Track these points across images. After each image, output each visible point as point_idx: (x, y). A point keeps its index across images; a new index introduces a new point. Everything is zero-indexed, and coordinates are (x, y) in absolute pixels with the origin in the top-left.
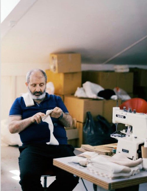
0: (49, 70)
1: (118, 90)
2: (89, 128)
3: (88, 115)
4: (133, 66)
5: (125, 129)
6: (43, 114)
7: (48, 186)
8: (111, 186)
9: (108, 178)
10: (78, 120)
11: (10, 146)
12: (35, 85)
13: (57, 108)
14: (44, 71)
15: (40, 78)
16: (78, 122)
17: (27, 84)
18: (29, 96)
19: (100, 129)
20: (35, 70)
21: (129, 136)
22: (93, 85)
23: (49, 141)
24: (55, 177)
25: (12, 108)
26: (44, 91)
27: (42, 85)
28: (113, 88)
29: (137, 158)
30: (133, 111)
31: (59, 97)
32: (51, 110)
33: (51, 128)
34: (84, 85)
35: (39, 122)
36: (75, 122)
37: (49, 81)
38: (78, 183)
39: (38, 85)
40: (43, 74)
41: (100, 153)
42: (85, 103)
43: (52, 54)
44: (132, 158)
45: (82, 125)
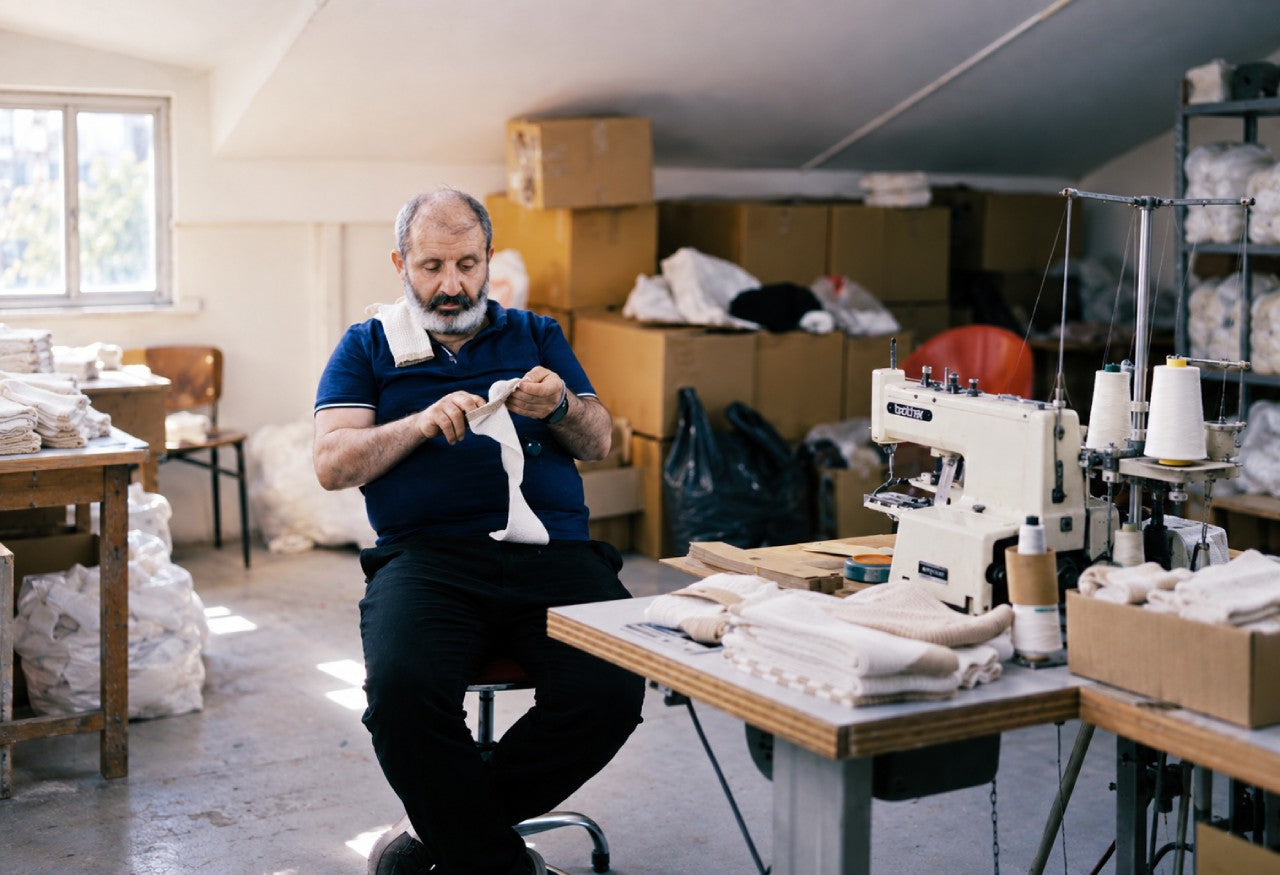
0: (503, 194)
1: (838, 286)
2: (691, 464)
3: (684, 405)
4: (949, 180)
5: (929, 470)
6: (475, 397)
7: (497, 736)
8: (853, 737)
9: (836, 701)
10: (637, 427)
11: (318, 547)
12: (436, 265)
13: (538, 371)
14: (480, 199)
15: (460, 232)
16: (635, 433)
17: (399, 259)
18: (407, 311)
19: (741, 467)
20: (438, 198)
21: (949, 502)
22: (711, 266)
23: (502, 524)
24: (532, 692)
25: (327, 372)
26: (481, 294)
27: (470, 262)
28: (812, 279)
29: (989, 603)
30: (966, 385)
31: (547, 319)
32: (514, 382)
33: (514, 462)
34: (666, 264)
35: (456, 438)
36: (627, 433)
37: (501, 249)
38: (641, 720)
39: (450, 266)
40: (474, 215)
41: (784, 581)
42: (670, 345)
43: (517, 119)
44: (962, 604)
45: (655, 448)
